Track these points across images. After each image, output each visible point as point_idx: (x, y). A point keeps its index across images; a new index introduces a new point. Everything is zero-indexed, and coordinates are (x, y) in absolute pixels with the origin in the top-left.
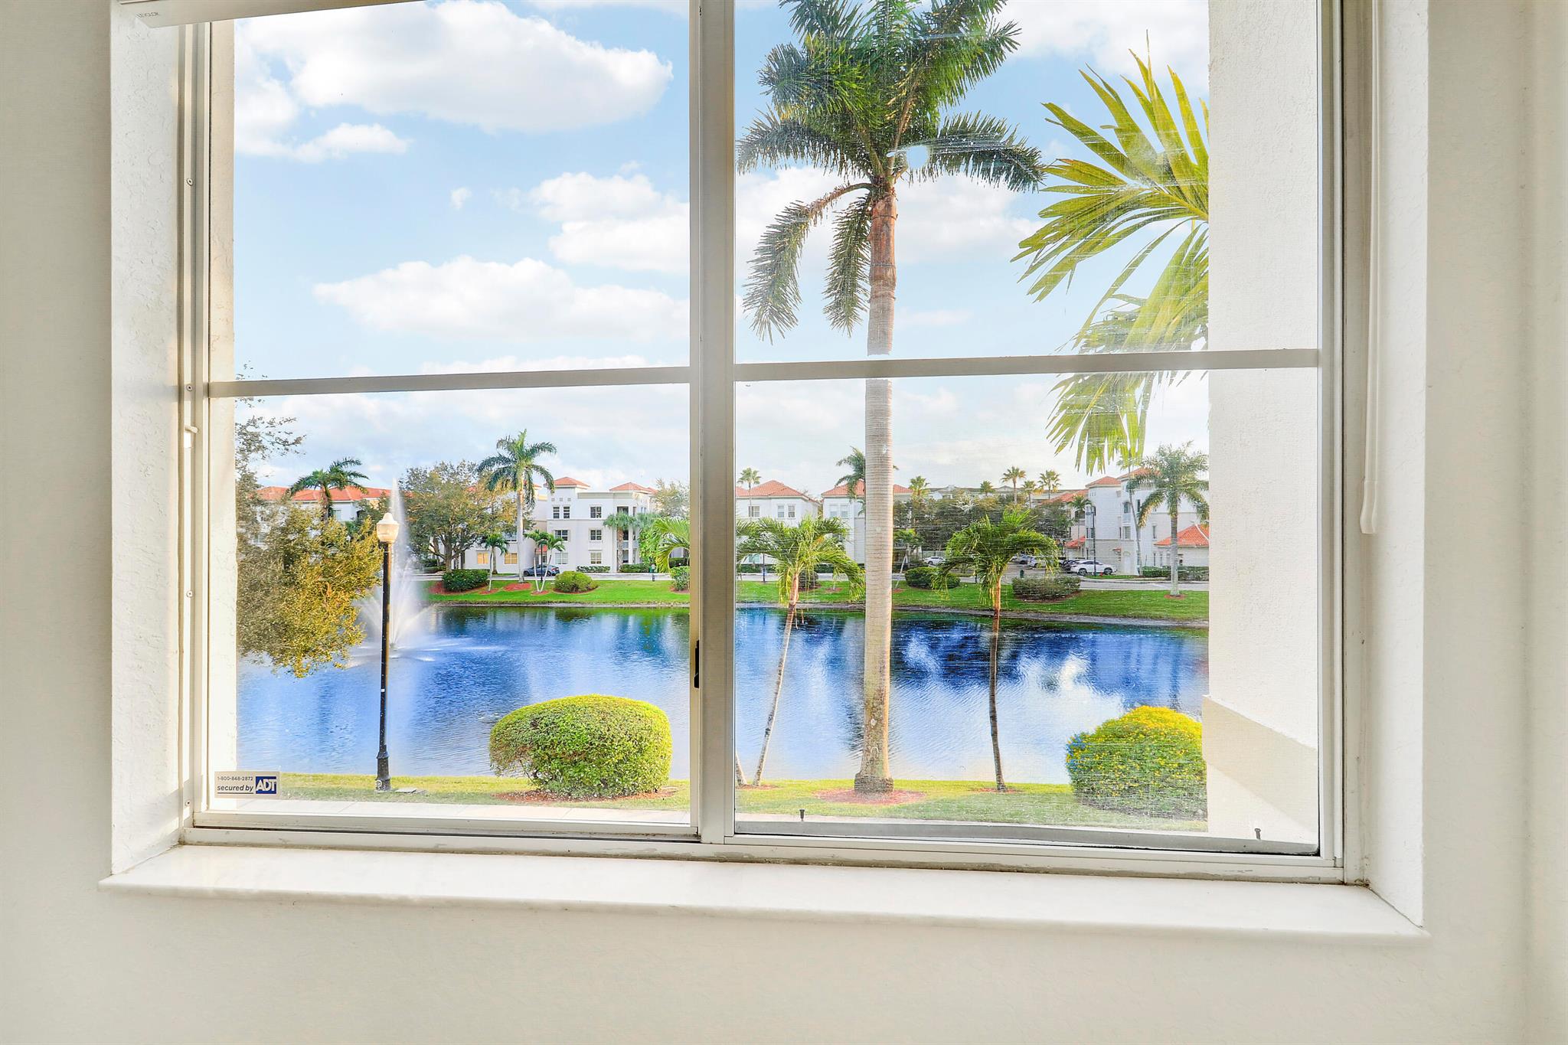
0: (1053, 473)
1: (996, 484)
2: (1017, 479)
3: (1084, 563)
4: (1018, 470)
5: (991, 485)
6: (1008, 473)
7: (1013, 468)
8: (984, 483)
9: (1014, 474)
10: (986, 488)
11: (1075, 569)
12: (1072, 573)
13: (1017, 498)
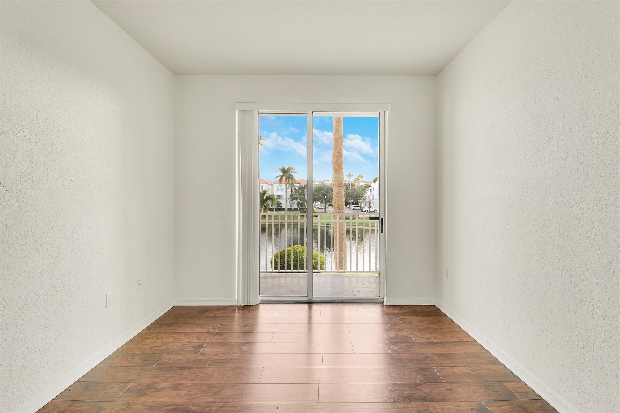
0: (361, 175)
2: (351, 177)
11: (364, 210)
12: (363, 211)
13: (351, 185)
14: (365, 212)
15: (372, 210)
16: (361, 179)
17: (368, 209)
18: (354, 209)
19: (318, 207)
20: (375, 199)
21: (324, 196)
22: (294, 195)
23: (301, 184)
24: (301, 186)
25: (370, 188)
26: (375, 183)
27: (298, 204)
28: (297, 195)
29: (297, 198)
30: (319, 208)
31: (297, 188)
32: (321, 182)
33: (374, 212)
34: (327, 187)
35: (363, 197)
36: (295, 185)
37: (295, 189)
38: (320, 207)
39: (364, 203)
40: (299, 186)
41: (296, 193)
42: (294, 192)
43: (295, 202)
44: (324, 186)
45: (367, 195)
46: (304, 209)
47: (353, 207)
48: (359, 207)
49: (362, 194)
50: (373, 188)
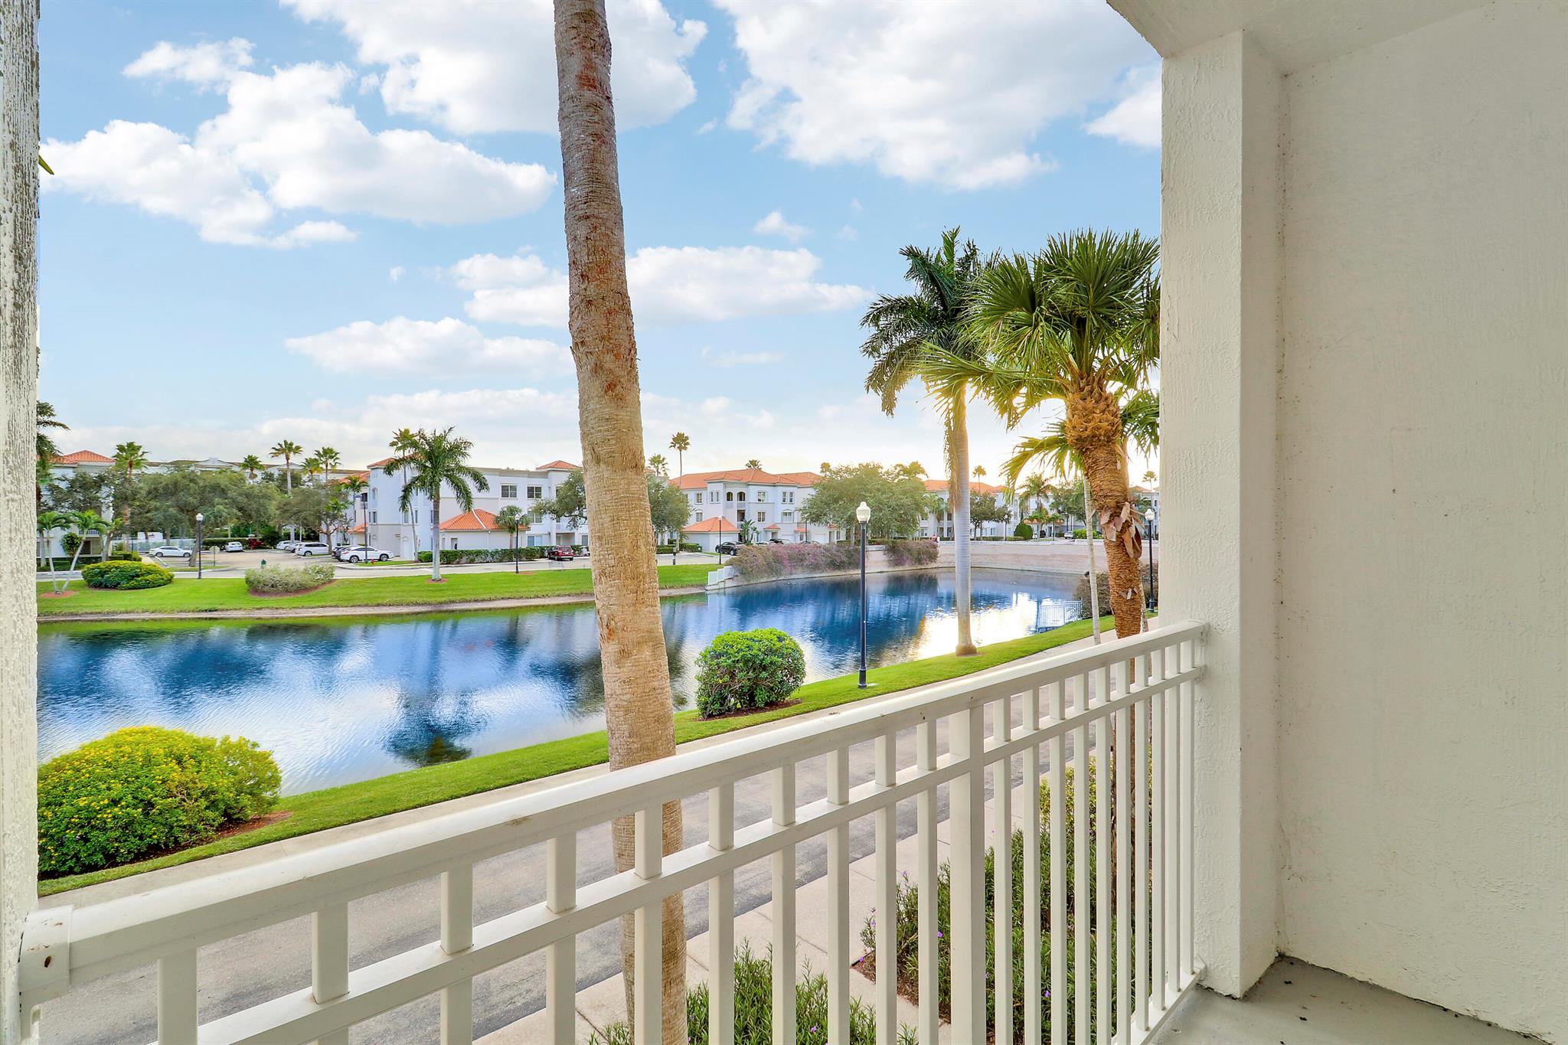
0: (331, 451)
1: (264, 459)
2: (291, 455)
3: (357, 550)
4: (291, 444)
5: (258, 460)
6: (278, 447)
7: (285, 442)
8: (249, 457)
9: (288, 449)
10: (251, 463)
11: (345, 556)
12: (342, 561)
13: (292, 477)
14: (350, 561)
15: (373, 555)
16: (331, 461)
17: (362, 555)
18: (308, 554)
19: (158, 550)
20: (380, 521)
21: (193, 511)
22: (51, 509)
23: (82, 470)
24: (84, 478)
25: (364, 490)
26: (390, 474)
27: (70, 543)
28: (65, 510)
29: (68, 521)
30: (162, 556)
31: (63, 485)
32: (176, 464)
33: (380, 560)
34: (201, 484)
35: (342, 516)
36: (51, 471)
37: (53, 489)
38: (166, 552)
39: (341, 535)
40: (71, 474)
41: (58, 502)
42: (47, 498)
43: (57, 534)
44: (191, 481)
45: (355, 513)
46: (97, 560)
47: (302, 547)
48: (327, 548)
49: (336, 508)
50: (374, 490)
